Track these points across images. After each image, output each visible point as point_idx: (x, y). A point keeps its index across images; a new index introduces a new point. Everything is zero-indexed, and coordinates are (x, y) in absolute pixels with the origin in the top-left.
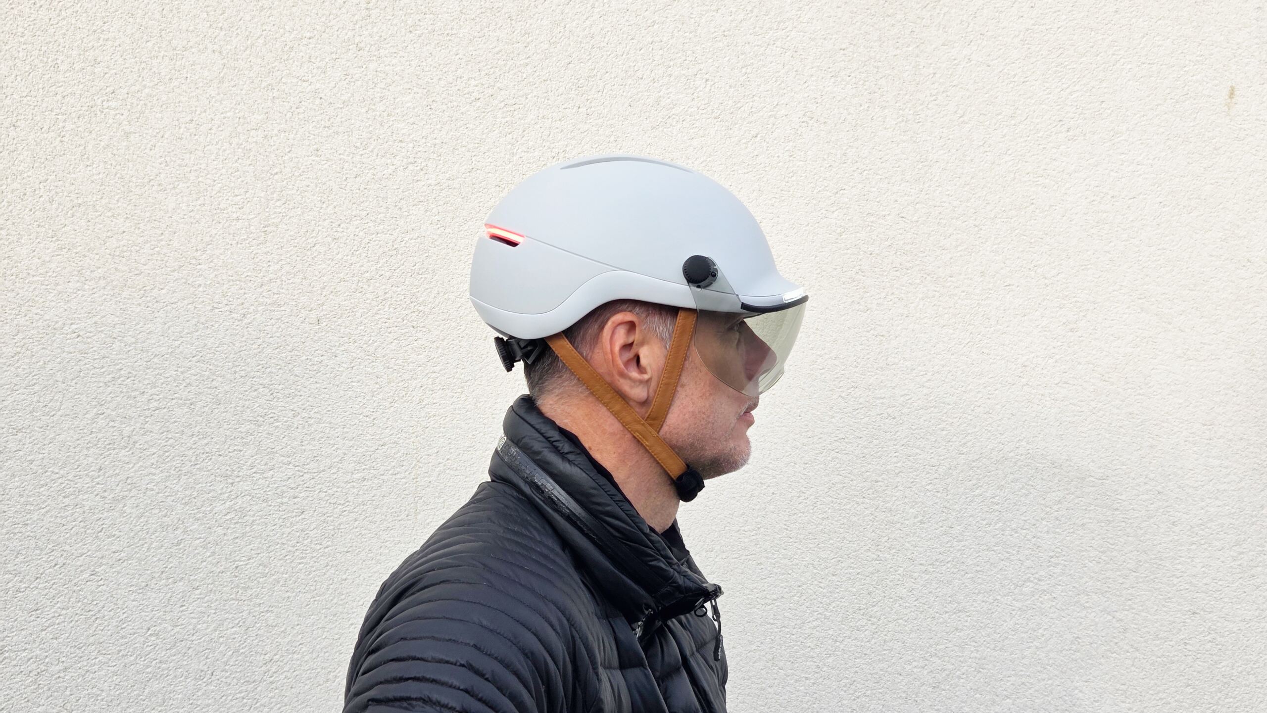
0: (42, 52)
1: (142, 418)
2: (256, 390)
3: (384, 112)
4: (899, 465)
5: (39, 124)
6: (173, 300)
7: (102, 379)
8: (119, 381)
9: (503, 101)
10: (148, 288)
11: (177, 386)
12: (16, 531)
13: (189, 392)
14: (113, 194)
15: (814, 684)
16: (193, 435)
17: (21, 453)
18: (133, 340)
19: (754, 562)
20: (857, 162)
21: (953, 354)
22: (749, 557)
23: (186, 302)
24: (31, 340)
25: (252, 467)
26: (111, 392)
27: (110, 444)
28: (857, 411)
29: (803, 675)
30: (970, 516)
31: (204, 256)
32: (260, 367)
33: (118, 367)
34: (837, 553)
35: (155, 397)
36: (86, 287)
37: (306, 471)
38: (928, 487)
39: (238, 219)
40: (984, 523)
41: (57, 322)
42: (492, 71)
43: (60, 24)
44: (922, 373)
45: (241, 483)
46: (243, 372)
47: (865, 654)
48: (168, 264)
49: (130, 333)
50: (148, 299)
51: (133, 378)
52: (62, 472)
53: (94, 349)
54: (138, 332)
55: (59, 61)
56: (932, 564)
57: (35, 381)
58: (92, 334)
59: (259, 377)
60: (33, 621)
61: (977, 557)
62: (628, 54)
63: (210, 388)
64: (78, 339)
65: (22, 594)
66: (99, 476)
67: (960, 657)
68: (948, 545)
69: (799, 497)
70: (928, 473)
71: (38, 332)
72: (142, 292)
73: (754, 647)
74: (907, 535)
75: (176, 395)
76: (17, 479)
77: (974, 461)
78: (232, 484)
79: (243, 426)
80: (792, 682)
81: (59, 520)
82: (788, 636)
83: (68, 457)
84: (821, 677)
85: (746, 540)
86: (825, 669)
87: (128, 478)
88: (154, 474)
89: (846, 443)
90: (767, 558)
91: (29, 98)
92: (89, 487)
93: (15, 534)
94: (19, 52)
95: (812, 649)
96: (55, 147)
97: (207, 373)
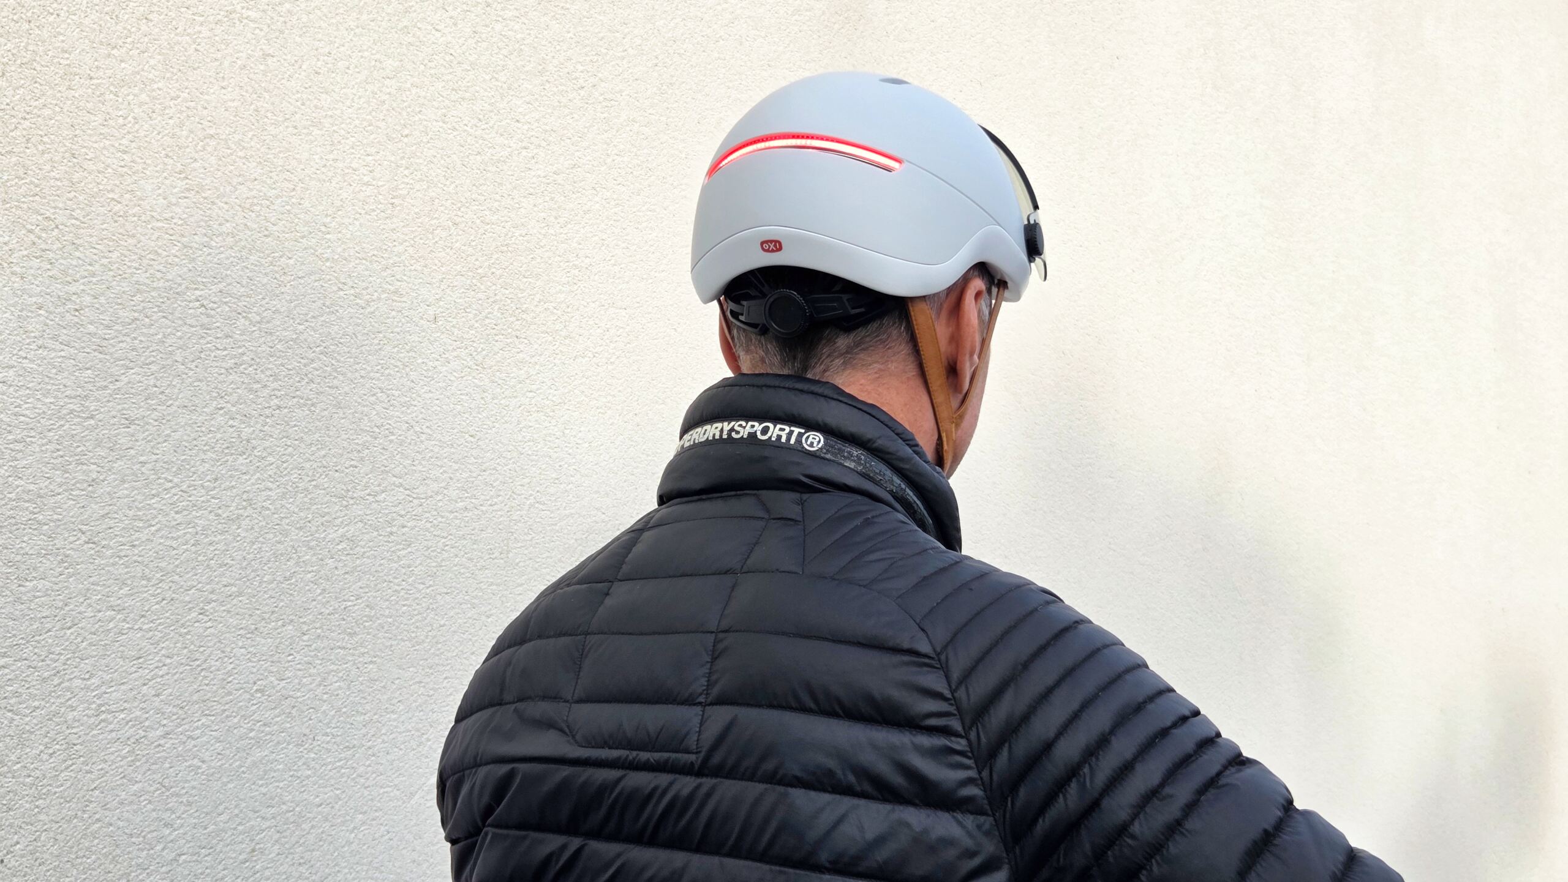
1: (262, 418)
2: (374, 395)
3: (505, 83)
6: (300, 274)
7: (224, 365)
8: (241, 369)
9: (603, 94)
10: (277, 255)
13: (311, 390)
14: (246, 129)
16: (311, 444)
23: (313, 278)
24: (151, 305)
25: (366, 487)
26: (232, 382)
31: (334, 223)
35: (276, 392)
36: (213, 243)
37: (415, 496)
39: (368, 184)
42: (596, 58)
45: (355, 506)
46: (363, 372)
48: (297, 228)
49: (256, 309)
50: (276, 268)
52: (176, 480)
53: (218, 324)
59: (379, 379)
64: (201, 310)
72: (270, 259)
75: (298, 393)
76: (126, 486)
78: (346, 506)
79: (360, 437)
81: (169, 543)
83: (183, 460)
87: (244, 492)
92: (203, 502)
93: (120, 558)
97: (328, 369)
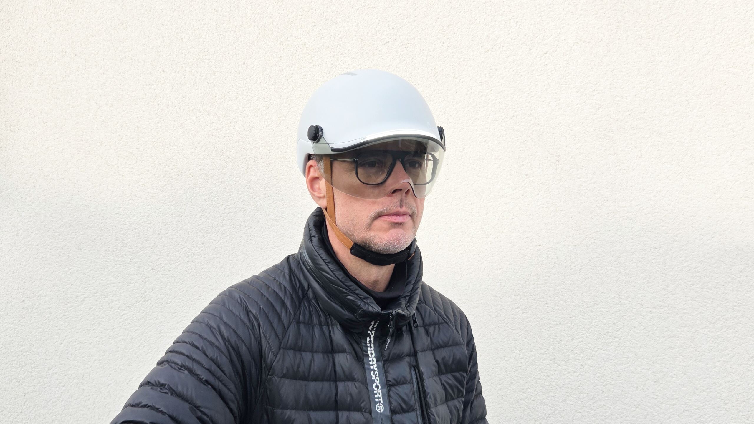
0: (175, 33)
1: (222, 217)
3: (339, 52)
4: (634, 247)
5: (175, 70)
8: (211, 199)
9: (402, 42)
10: (224, 151)
11: (238, 201)
12: (166, 273)
14: (208, 103)
15: (579, 375)
16: (245, 226)
17: (168, 235)
18: (217, 178)
19: (543, 303)
20: (609, 65)
21: (670, 180)
22: (540, 300)
24: (171, 179)
26: (207, 205)
27: (207, 231)
28: (607, 215)
29: (572, 369)
30: (680, 279)
31: (251, 133)
32: (277, 191)
33: (210, 192)
34: (594, 299)
35: (228, 207)
36: (196, 151)
38: (652, 261)
39: (266, 114)
40: (690, 283)
41: (183, 169)
42: (396, 26)
43: (184, 18)
44: (649, 192)
46: (269, 194)
47: (611, 360)
48: (233, 138)
49: (216, 174)
50: (224, 156)
51: (217, 197)
52: (186, 245)
53: (200, 182)
54: (220, 174)
55: (183, 37)
56: (655, 308)
57: (173, 199)
58: (199, 175)
60: (174, 318)
61: (684, 304)
62: (471, 10)
63: (253, 202)
64: (192, 178)
65: (169, 305)
66: (202, 247)
67: (672, 364)
68: (666, 296)
69: (571, 265)
70: (653, 252)
71: (175, 174)
72: (222, 153)
73: (543, 351)
74: (639, 290)
76: (166, 248)
77: (683, 246)
78: (264, 252)
79: (269, 222)
80: (565, 373)
82: (563, 346)
83: (188, 237)
84: (583, 371)
85: (539, 290)
86: (586, 367)
87: (215, 248)
88: (228, 246)
89: (601, 234)
90: (551, 300)
91: (170, 57)
92: (198, 252)
93: (165, 275)
94: (165, 33)
95: (578, 355)
96: (182, 81)
